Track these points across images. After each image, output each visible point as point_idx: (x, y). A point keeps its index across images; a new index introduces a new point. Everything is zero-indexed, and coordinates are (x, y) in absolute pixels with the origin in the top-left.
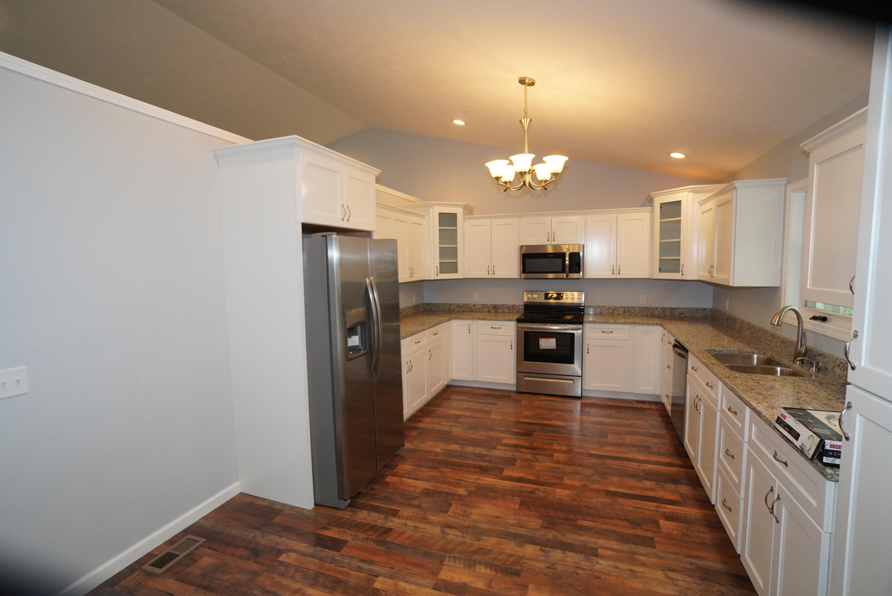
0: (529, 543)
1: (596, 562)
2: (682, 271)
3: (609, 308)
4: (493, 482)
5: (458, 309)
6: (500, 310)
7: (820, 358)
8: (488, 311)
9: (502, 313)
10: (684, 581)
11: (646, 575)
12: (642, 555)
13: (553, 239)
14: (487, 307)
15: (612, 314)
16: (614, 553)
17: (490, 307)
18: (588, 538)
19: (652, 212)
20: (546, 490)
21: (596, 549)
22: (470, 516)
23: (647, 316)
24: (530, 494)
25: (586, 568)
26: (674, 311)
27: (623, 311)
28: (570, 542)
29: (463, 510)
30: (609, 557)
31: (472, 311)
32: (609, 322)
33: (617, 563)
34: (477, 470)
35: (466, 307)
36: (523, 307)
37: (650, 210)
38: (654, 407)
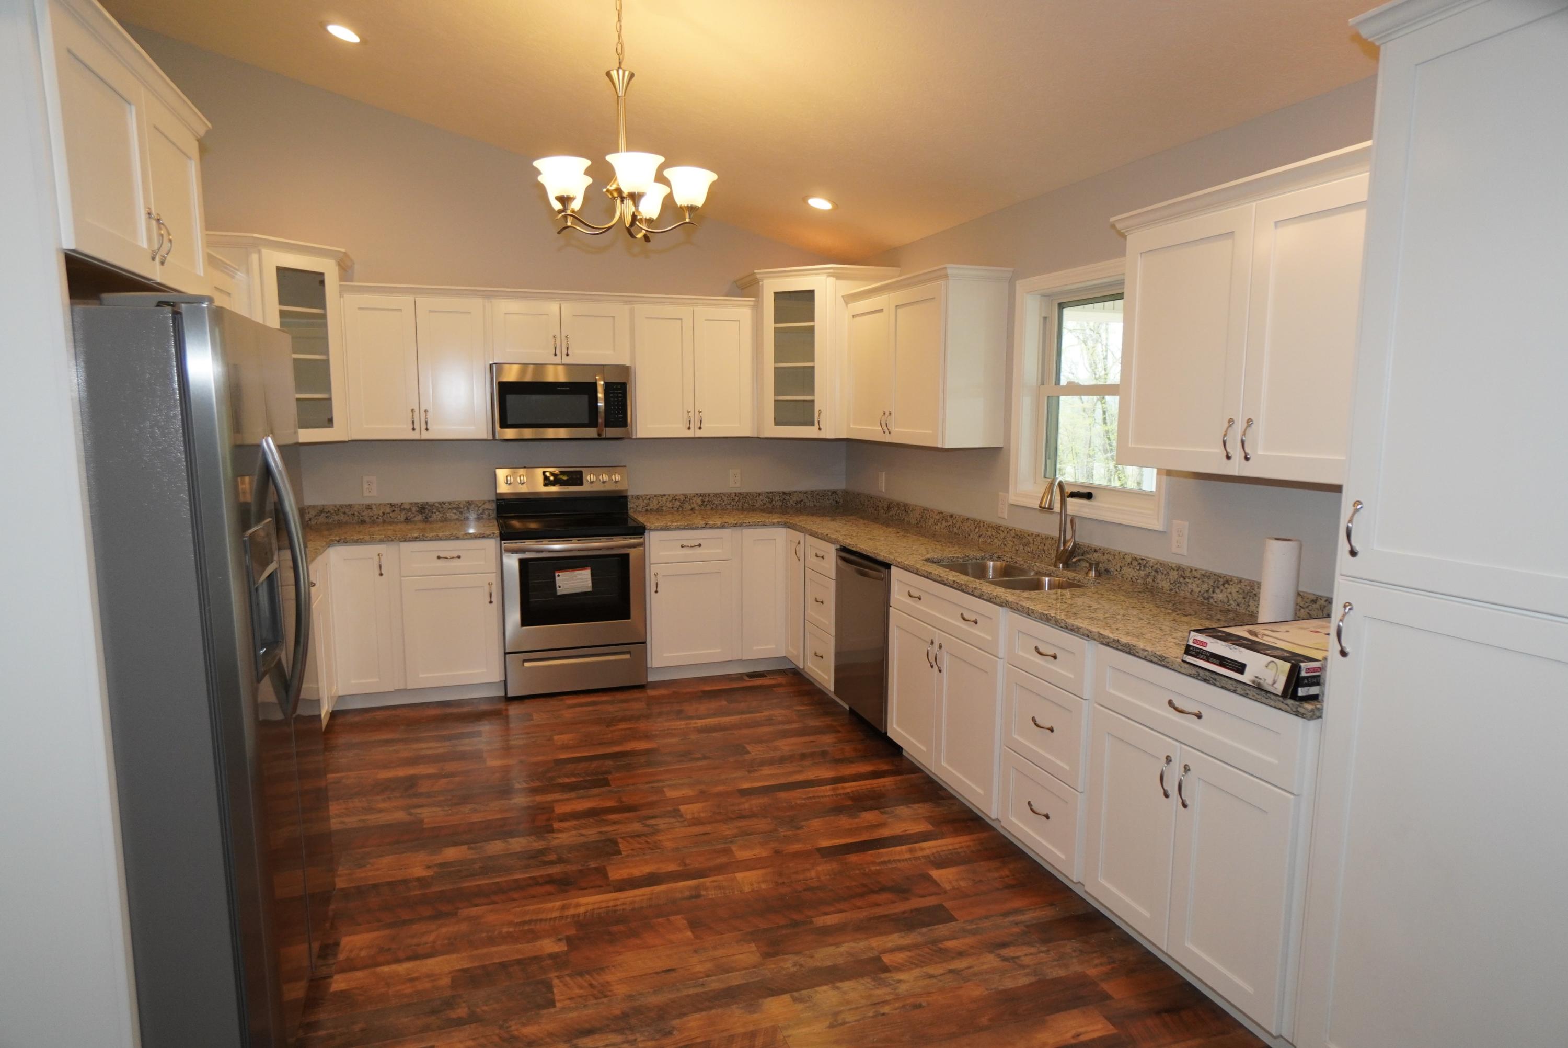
0: (765, 997)
1: (894, 981)
2: (819, 422)
3: (674, 499)
4: (602, 901)
5: (322, 519)
6: (436, 516)
7: (1096, 555)
8: (407, 518)
9: (442, 521)
10: (1026, 955)
11: (976, 969)
12: (947, 940)
13: (564, 351)
14: (402, 510)
15: (681, 509)
16: (909, 954)
17: (410, 509)
18: (852, 944)
19: (757, 308)
20: (715, 884)
21: (878, 959)
22: (610, 991)
23: (743, 510)
24: (693, 900)
25: (888, 998)
26: (787, 498)
27: (700, 503)
28: (829, 963)
29: (586, 984)
30: (908, 964)
31: (363, 522)
32: (694, 526)
33: (925, 969)
34: (549, 888)
35: (344, 513)
36: (494, 506)
37: (752, 303)
38: (781, 679)
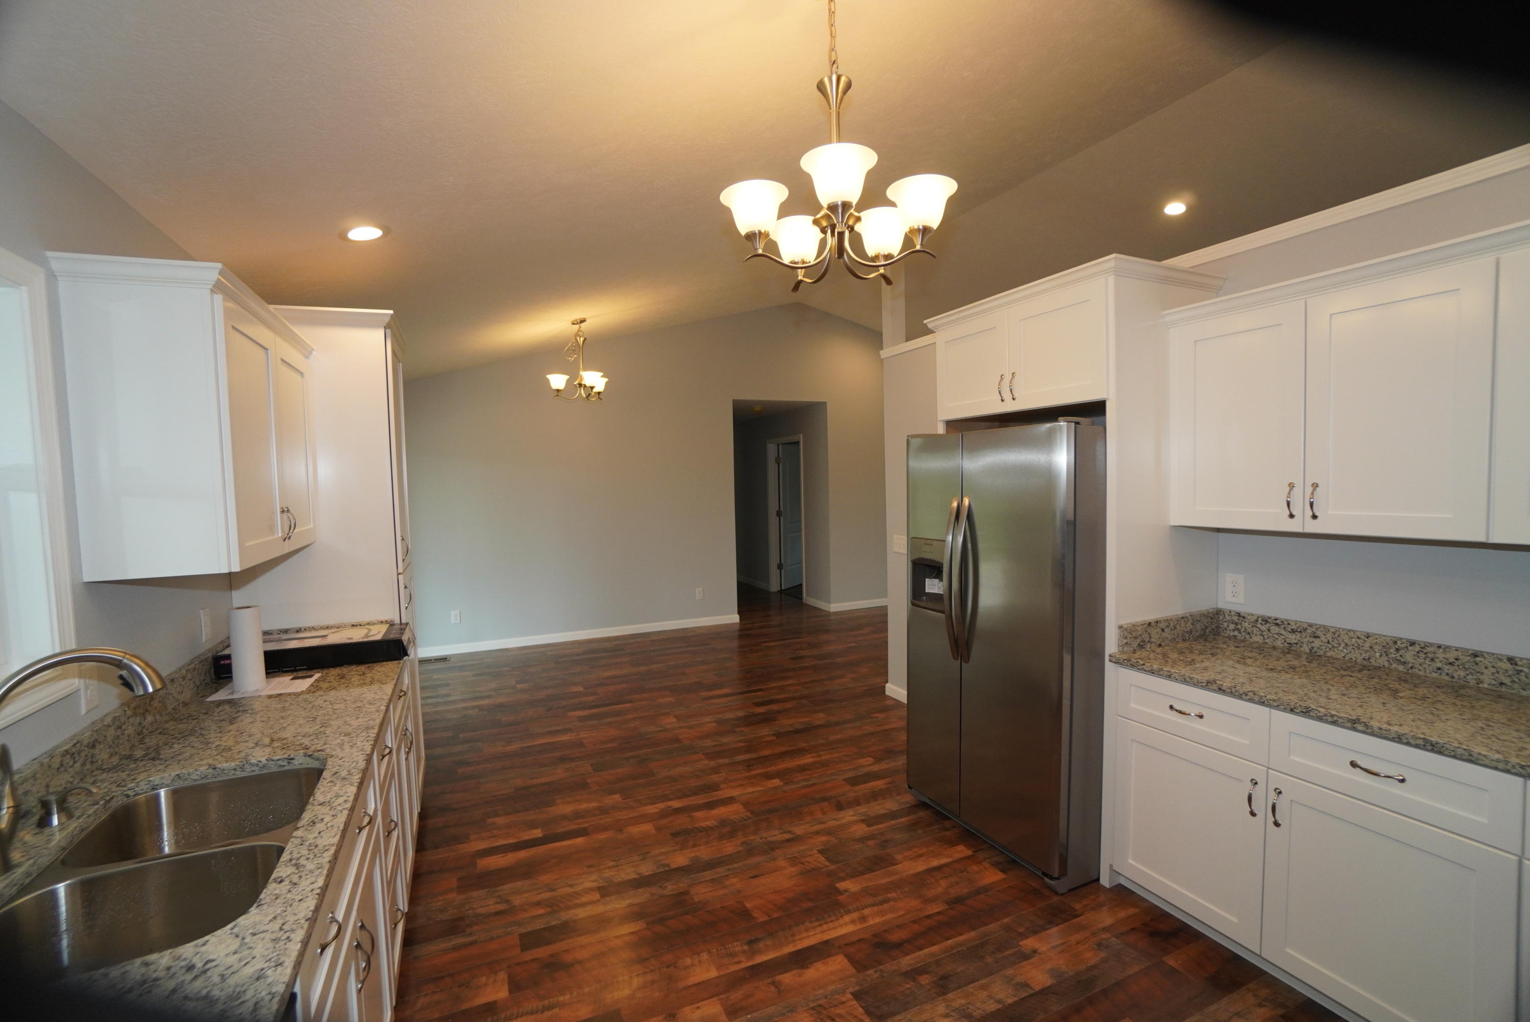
18: (618, 906)
21: (602, 896)
24: (753, 938)
28: (640, 890)
33: (573, 890)
